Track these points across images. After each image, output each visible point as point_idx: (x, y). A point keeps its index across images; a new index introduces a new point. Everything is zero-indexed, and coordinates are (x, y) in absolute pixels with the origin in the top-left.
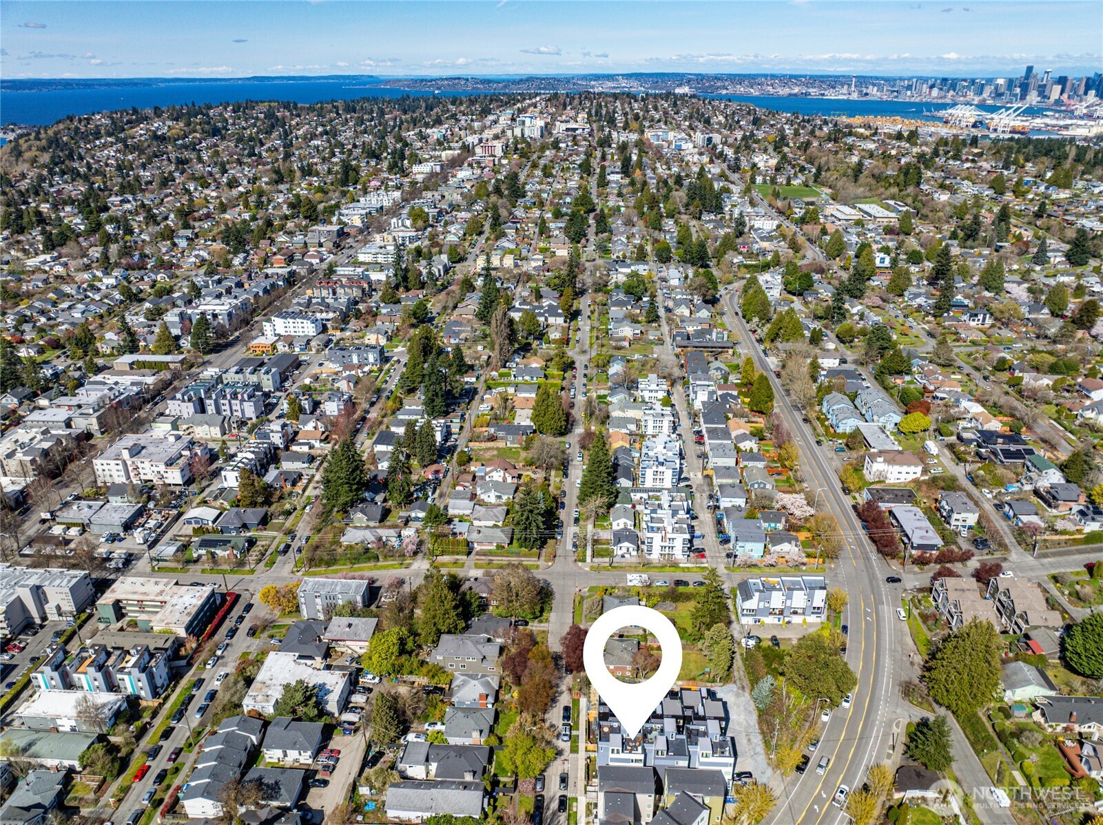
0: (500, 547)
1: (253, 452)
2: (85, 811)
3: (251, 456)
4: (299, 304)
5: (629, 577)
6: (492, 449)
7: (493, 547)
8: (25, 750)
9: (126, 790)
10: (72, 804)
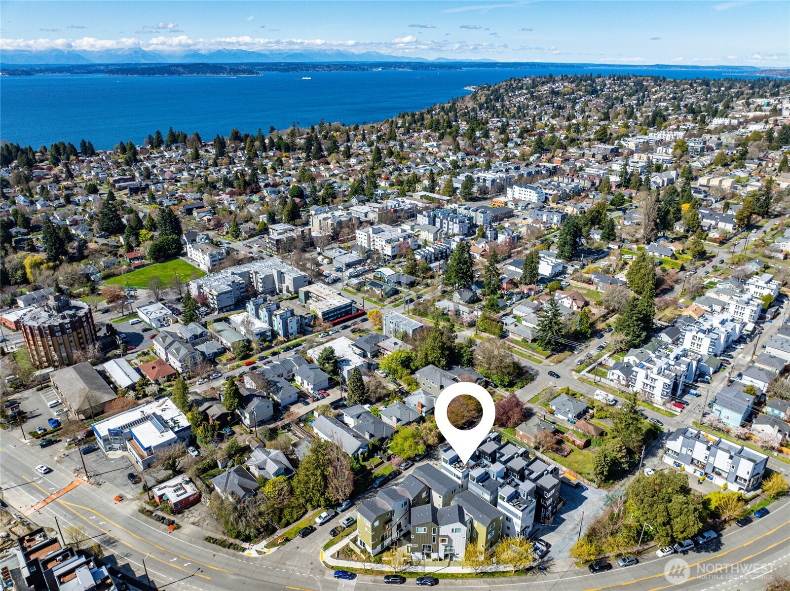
0: (525, 341)
1: (434, 248)
2: (218, 367)
3: (433, 250)
4: (541, 183)
5: (598, 392)
6: (585, 289)
7: (520, 339)
8: (219, 332)
9: (239, 366)
10: (217, 361)
